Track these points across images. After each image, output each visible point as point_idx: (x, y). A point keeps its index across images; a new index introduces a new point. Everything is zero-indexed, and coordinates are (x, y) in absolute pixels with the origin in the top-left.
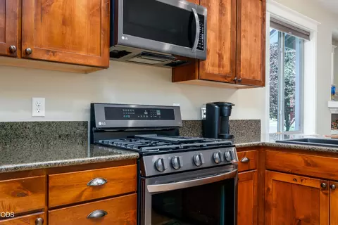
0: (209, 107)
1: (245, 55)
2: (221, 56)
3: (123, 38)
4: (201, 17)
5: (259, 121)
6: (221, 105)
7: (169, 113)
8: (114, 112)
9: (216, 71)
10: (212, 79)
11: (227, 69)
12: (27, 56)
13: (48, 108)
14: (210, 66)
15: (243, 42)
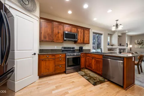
0: (80, 47)
1: (85, 39)
2: (81, 40)
3: (65, 39)
4: (77, 35)
5: (90, 50)
6: (81, 47)
7: (73, 48)
8: (65, 48)
9: (80, 42)
10: (79, 43)
11: (82, 42)
12: (54, 42)
13: (57, 47)
14: (79, 41)
15: (85, 37)
